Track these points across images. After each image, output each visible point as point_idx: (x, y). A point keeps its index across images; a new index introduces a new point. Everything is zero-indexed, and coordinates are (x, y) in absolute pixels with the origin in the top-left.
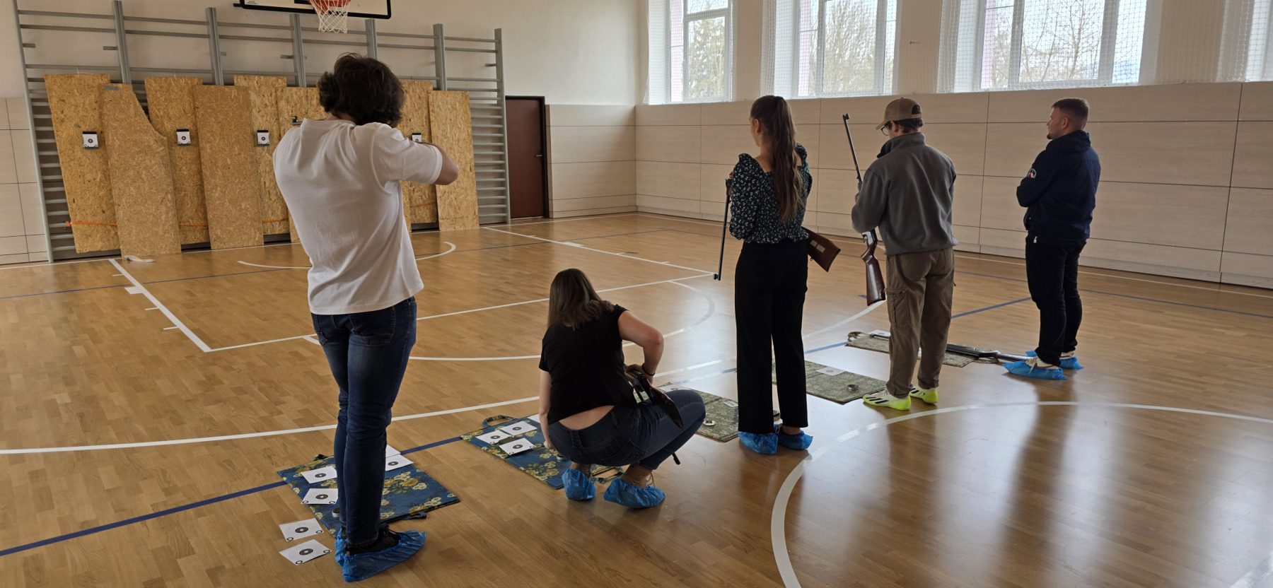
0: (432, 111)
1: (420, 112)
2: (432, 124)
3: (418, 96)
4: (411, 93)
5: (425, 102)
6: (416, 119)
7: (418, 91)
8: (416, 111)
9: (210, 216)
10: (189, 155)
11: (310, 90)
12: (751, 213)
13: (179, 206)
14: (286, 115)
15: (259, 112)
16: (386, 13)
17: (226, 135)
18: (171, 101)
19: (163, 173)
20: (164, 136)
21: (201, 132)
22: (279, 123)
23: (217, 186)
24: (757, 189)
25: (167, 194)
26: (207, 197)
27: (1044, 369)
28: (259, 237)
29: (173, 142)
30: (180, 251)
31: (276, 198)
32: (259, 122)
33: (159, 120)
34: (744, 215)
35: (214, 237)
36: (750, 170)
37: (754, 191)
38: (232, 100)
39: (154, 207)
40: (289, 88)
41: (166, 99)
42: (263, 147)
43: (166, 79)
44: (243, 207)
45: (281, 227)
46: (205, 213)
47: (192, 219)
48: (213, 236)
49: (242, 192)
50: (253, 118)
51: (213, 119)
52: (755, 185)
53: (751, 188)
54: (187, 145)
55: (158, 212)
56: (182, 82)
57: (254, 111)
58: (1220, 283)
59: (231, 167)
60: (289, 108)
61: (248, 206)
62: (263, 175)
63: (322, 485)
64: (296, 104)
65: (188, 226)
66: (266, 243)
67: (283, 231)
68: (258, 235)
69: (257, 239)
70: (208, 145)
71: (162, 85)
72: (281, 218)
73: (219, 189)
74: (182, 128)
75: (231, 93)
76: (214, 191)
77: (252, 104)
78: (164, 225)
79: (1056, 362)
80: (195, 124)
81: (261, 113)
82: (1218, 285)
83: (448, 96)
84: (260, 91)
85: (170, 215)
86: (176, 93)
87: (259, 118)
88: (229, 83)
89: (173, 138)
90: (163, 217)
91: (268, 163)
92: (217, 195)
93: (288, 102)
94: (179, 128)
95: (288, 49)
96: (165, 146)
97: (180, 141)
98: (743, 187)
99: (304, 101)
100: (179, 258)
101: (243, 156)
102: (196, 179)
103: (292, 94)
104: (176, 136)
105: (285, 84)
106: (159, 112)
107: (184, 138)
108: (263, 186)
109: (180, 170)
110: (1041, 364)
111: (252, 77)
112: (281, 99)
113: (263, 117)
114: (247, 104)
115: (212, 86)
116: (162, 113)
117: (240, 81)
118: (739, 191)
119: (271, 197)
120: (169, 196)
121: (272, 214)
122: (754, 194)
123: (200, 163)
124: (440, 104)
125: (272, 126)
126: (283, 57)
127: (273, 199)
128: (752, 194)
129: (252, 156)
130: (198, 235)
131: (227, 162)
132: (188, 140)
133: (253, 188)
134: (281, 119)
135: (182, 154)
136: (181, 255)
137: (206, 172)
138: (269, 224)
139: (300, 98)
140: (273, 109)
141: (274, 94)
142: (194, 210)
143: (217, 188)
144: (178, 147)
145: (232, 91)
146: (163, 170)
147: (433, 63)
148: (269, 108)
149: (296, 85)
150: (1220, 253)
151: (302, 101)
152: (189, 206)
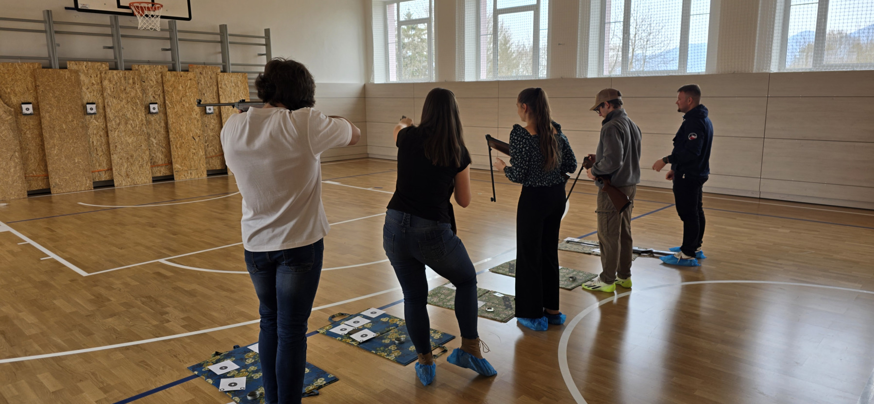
0: (220, 88)
1: (211, 88)
2: (221, 97)
3: (209, 77)
4: (204, 75)
5: (215, 81)
6: (208, 93)
7: (209, 73)
8: (208, 87)
9: (50, 168)
10: (32, 122)
11: (127, 72)
12: (525, 163)
13: (24, 161)
14: (109, 91)
15: (87, 89)
16: (188, 17)
17: (62, 106)
18: (16, 81)
19: (11, 136)
20: (12, 108)
21: (41, 105)
22: (103, 97)
23: (54, 145)
24: (527, 146)
25: (15, 152)
26: (47, 154)
27: (686, 260)
28: (89, 183)
29: (19, 112)
30: (26, 196)
31: (102, 153)
32: (88, 96)
33: (7, 95)
34: (520, 165)
35: (54, 184)
36: (521, 133)
37: (525, 148)
38: (66, 80)
39: (4, 163)
40: (110, 71)
41: (12, 80)
42: (91, 116)
43: (13, 64)
44: (76, 161)
45: (107, 175)
46: (46, 166)
47: (35, 171)
48: (52, 184)
49: (75, 150)
50: (83, 94)
51: (51, 95)
52: (525, 143)
53: (523, 146)
54: (30, 114)
55: (8, 166)
56: (25, 66)
57: (83, 88)
58: (760, 198)
59: (66, 131)
60: (111, 85)
61: (80, 160)
62: (92, 137)
63: (228, 375)
64: (116, 83)
65: (32, 176)
66: (95, 188)
67: (108, 178)
68: (88, 182)
69: (88, 185)
70: (47, 115)
71: (9, 68)
72: (106, 168)
73: (57, 147)
74: (26, 102)
75: (65, 75)
76: (53, 149)
77: (82, 83)
78: (13, 176)
79: (694, 255)
80: (36, 98)
81: (89, 90)
82: (758, 200)
83: (232, 77)
84: (88, 73)
85: (18, 168)
86: (21, 75)
87: (88, 93)
88: (63, 67)
89: (19, 109)
90: (12, 170)
91: (95, 127)
92: (55, 152)
93: (110, 81)
94: (23, 102)
95: (109, 42)
96: (12, 115)
97: (25, 111)
98: (517, 145)
99: (123, 81)
100: (26, 202)
101: (75, 122)
102: (38, 140)
103: (113, 76)
104: (21, 108)
105: (108, 68)
106: (7, 89)
107: (28, 109)
108: (92, 145)
109: (25, 133)
110: (684, 256)
111: (81, 63)
112: (105, 79)
113: (90, 92)
114: (78, 83)
115: (50, 70)
116: (9, 90)
117: (71, 66)
118: (515, 148)
119: (98, 153)
120: (17, 154)
121: (99, 166)
122: (526, 150)
123: (41, 128)
124: (226, 82)
125: (98, 99)
126: (105, 47)
127: (100, 154)
128: (524, 150)
129: (83, 122)
130: (40, 183)
131: (63, 127)
132: (31, 111)
133: (84, 146)
134: (105, 94)
135: (26, 121)
136: (27, 199)
137: (46, 135)
138: (97, 173)
139: (120, 78)
140: (98, 87)
141: (99, 76)
142: (37, 164)
143: (55, 147)
144: (23, 116)
145: (66, 73)
146: (12, 134)
147: (219, 53)
148: (95, 86)
149: (116, 68)
150: (759, 179)
151: (121, 80)
152: (33, 161)
